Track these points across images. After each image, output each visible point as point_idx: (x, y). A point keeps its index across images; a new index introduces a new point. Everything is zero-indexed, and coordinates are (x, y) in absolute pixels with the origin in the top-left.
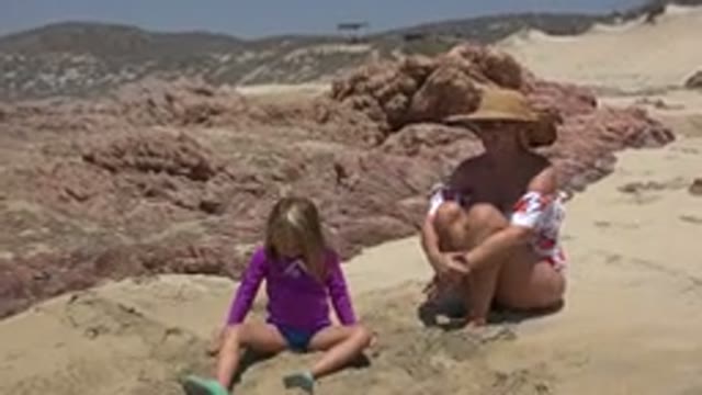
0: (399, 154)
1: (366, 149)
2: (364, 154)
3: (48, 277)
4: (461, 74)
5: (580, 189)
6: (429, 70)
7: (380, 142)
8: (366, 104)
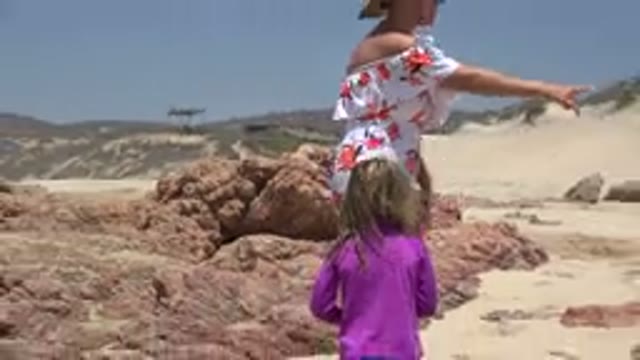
0: (233, 270)
1: (194, 263)
2: (190, 270)
4: (308, 179)
6: (270, 173)
7: (209, 255)
8: (195, 210)
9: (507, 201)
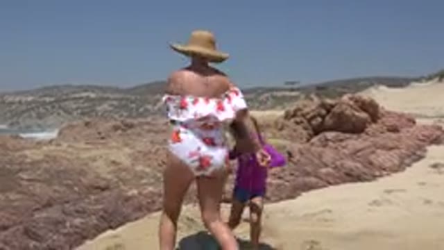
0: (318, 146)
1: (302, 143)
2: (301, 146)
3: (154, 202)
4: (349, 109)
5: (409, 165)
6: (332, 106)
7: (308, 140)
8: (302, 122)
9: (434, 115)
